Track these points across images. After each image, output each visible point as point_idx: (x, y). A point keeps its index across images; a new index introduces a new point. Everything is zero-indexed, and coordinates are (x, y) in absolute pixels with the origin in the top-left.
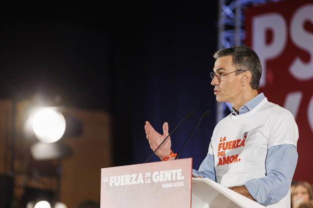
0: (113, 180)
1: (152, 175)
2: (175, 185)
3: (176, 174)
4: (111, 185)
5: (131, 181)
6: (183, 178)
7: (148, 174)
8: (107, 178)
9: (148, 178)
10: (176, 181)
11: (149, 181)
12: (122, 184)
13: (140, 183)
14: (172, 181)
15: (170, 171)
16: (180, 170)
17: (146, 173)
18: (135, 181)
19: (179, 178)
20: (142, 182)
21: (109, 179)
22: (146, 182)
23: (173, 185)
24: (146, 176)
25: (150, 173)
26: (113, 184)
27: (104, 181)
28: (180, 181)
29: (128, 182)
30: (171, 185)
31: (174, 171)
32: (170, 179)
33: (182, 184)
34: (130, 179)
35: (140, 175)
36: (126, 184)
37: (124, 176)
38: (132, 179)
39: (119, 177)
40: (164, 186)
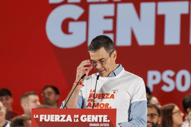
0: (43, 117)
1: (80, 117)
2: (102, 125)
3: (102, 118)
4: (41, 120)
6: (109, 121)
8: (37, 116)
9: (76, 119)
10: (102, 122)
11: (77, 120)
12: (52, 121)
13: (69, 121)
14: (98, 122)
15: (97, 116)
16: (106, 116)
17: (75, 115)
18: (64, 119)
19: (105, 121)
21: (39, 116)
22: (75, 121)
23: (100, 125)
24: (75, 117)
26: (43, 120)
28: (106, 123)
31: (101, 116)
32: (96, 121)
34: (59, 118)
35: (69, 116)
36: (56, 121)
37: (53, 116)
38: (61, 118)
39: (49, 116)
40: (91, 125)
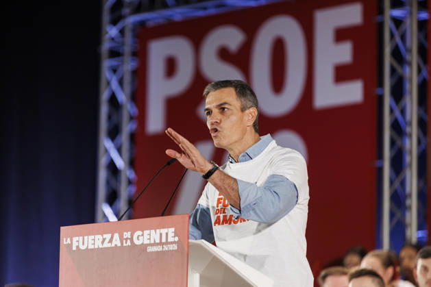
0: (78, 241)
1: (132, 235)
2: (166, 248)
3: (167, 234)
4: (74, 248)
5: (103, 243)
6: (177, 239)
7: (127, 235)
8: (69, 239)
9: (127, 239)
10: (167, 243)
11: (129, 243)
12: (91, 247)
13: (116, 245)
14: (161, 243)
15: (158, 231)
16: (173, 230)
17: (125, 233)
18: (109, 242)
19: (170, 239)
20: (119, 244)
21: (71, 241)
22: (125, 245)
23: (163, 248)
24: (125, 237)
25: (129, 233)
26: (78, 247)
27: (65, 243)
28: (172, 243)
29: (98, 244)
30: (159, 249)
31: (164, 231)
32: (158, 241)
33: (175, 247)
34: (101, 240)
35: (116, 236)
36: (96, 247)
37: (93, 237)
38: (104, 240)
39: (86, 237)
40: (150, 249)
